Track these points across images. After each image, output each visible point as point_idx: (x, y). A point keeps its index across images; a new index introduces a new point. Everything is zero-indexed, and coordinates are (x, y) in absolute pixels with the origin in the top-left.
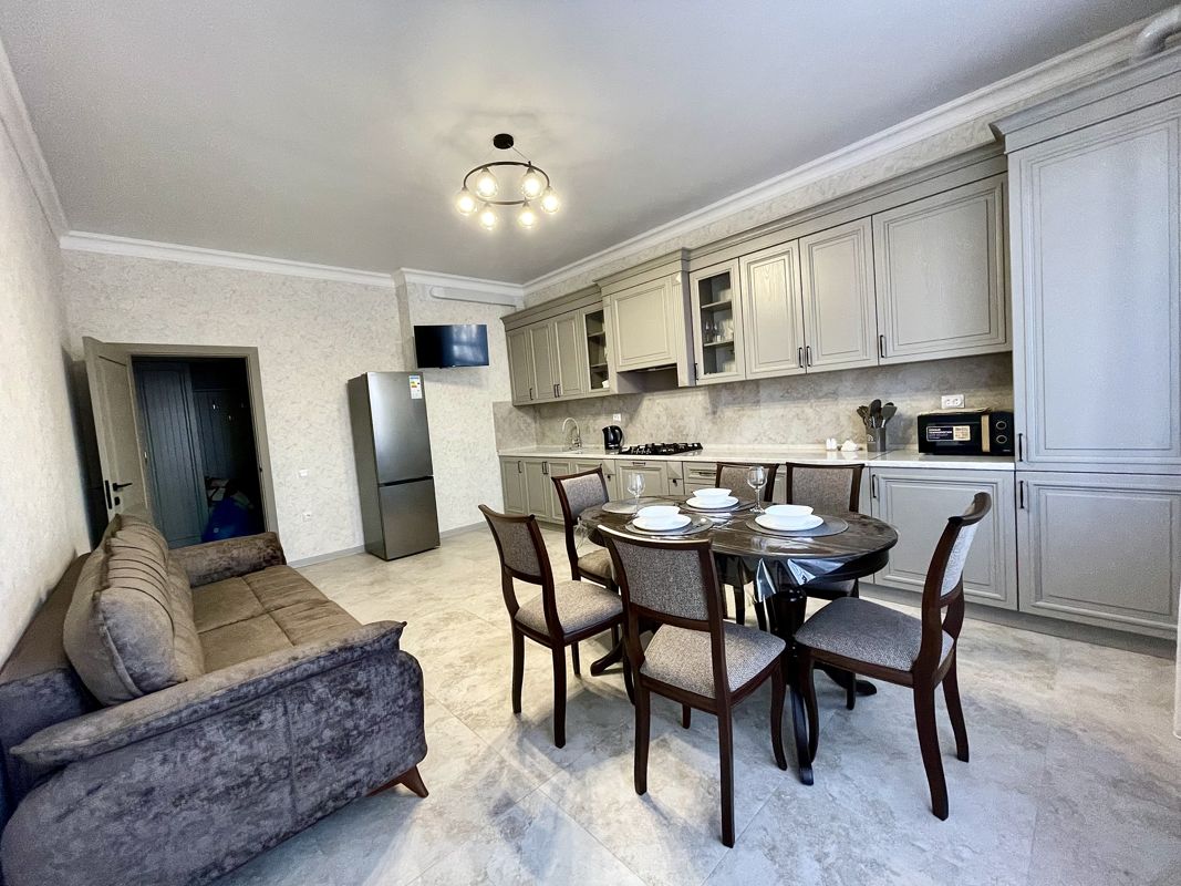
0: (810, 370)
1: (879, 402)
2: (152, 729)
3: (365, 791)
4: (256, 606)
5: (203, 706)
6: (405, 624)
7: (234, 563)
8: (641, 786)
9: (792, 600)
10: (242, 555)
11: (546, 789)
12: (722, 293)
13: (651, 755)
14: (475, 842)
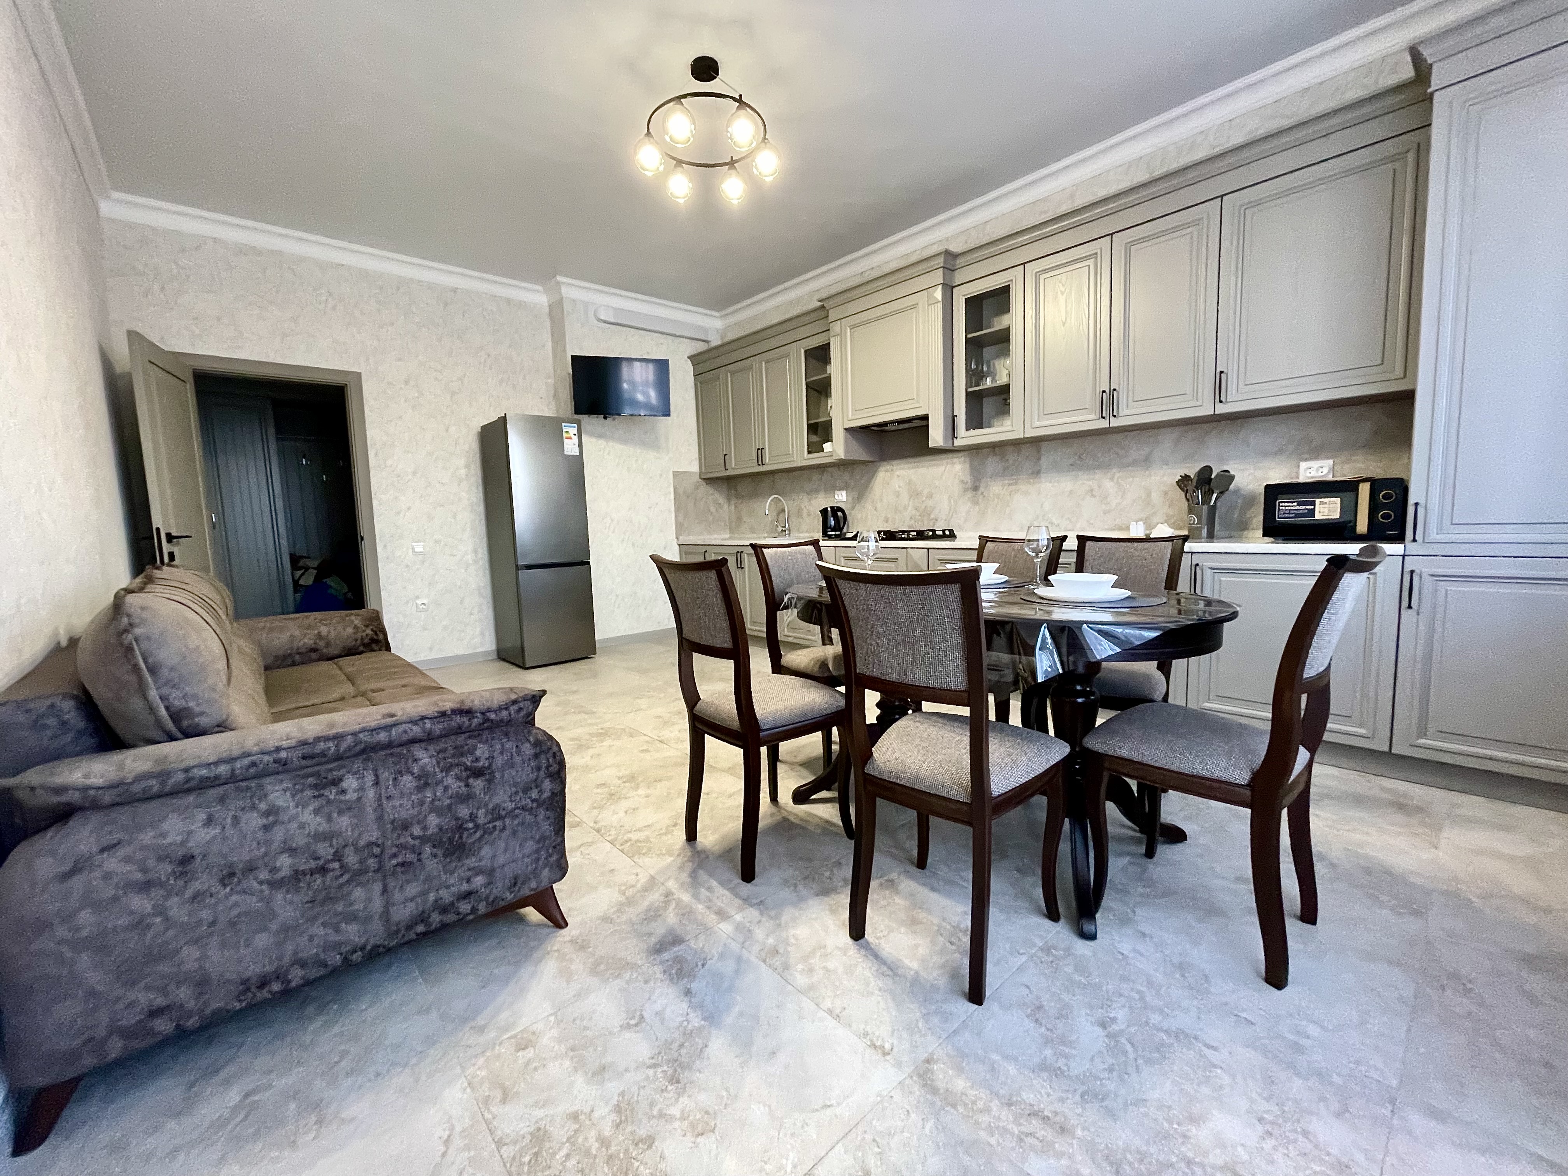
0: (1115, 423)
1: (1208, 469)
2: (193, 778)
3: (482, 908)
4: (349, 689)
5: (266, 758)
6: (544, 692)
7: (322, 644)
8: (857, 930)
9: (1080, 700)
10: (333, 633)
11: (726, 928)
12: (996, 319)
13: (872, 896)
14: (628, 982)
